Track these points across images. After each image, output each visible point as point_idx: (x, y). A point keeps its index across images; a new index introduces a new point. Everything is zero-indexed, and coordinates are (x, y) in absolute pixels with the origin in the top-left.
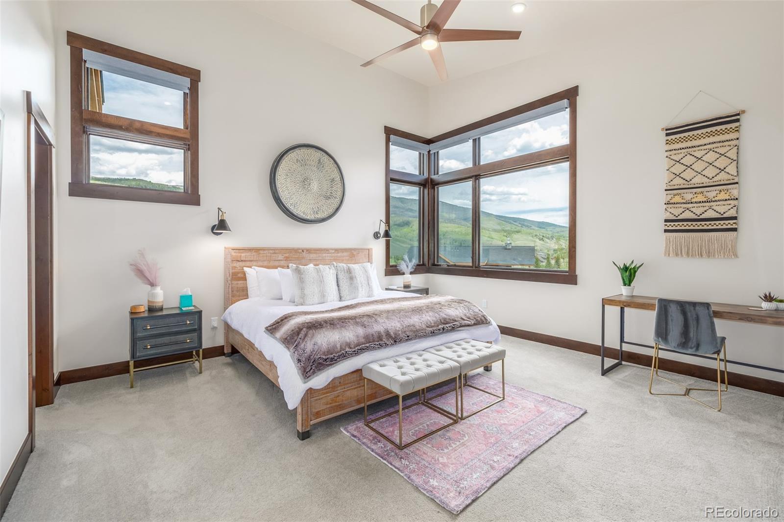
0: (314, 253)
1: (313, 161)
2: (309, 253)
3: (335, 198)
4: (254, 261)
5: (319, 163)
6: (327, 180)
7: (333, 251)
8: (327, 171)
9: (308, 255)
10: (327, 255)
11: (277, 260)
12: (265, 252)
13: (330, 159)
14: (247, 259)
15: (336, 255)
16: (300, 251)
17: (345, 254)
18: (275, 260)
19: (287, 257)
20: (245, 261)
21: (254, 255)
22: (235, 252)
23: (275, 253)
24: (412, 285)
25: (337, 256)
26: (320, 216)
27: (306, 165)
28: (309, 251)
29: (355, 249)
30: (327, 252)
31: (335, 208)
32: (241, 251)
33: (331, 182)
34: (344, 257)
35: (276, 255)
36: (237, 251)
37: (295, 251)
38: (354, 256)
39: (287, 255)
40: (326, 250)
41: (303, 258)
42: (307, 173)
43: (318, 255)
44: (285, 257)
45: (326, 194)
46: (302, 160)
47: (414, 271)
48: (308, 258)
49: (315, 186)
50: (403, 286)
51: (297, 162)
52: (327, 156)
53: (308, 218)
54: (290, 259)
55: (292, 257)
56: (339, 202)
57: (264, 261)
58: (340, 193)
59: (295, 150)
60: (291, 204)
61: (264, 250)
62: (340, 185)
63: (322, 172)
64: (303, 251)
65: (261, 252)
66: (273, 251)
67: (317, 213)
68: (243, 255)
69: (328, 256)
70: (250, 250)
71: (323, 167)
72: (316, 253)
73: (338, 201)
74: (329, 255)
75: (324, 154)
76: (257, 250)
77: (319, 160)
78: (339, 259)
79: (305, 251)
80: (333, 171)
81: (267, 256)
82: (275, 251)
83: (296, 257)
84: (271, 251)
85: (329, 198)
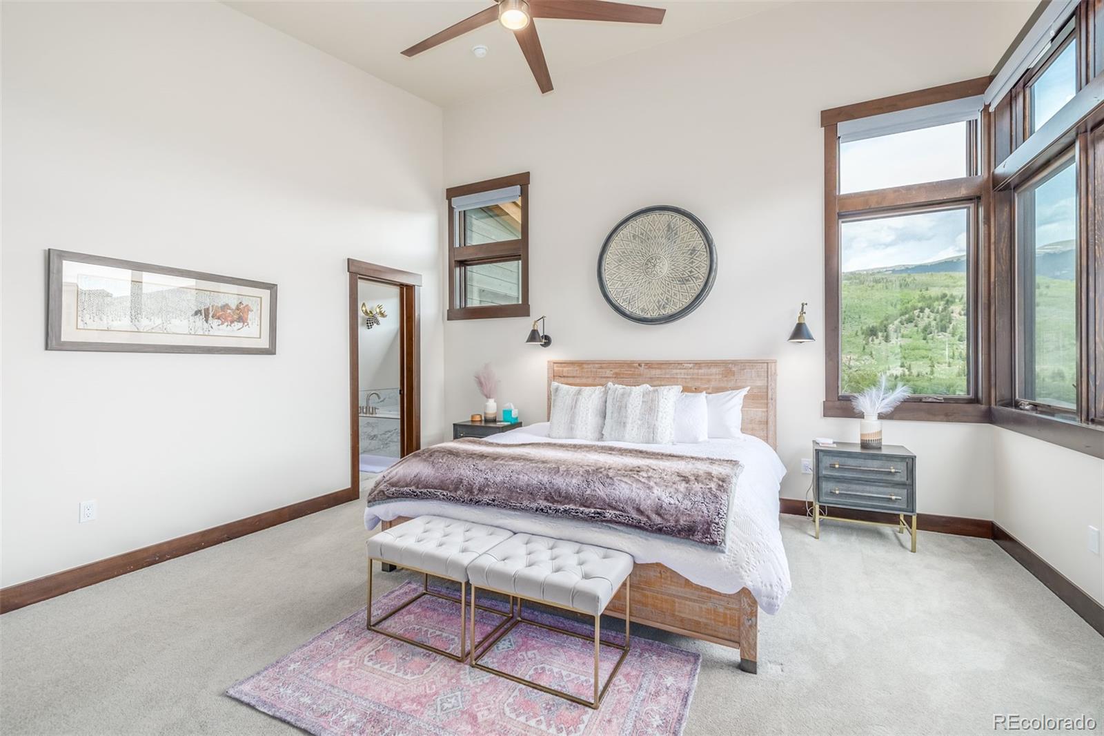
0: (658, 368)
1: (659, 230)
2: (649, 367)
3: (697, 278)
4: (577, 377)
5: (668, 231)
6: (683, 253)
7: (691, 366)
8: (683, 239)
9: (647, 370)
10: (678, 371)
11: (605, 377)
12: (589, 366)
13: (685, 218)
14: (569, 375)
15: (696, 371)
16: (635, 365)
17: (714, 370)
18: (601, 377)
19: (616, 374)
20: (567, 377)
21: (577, 370)
22: (557, 367)
23: (601, 368)
24: (884, 443)
25: (698, 374)
26: (669, 311)
27: (648, 239)
28: (650, 365)
29: (735, 363)
30: (679, 367)
31: (695, 296)
32: (563, 365)
33: (691, 254)
34: (711, 375)
35: (603, 370)
36: (559, 365)
37: (629, 364)
38: (734, 375)
39: (617, 370)
40: (679, 364)
41: (640, 375)
42: (651, 250)
43: (664, 371)
44: (613, 374)
45: (683, 274)
46: (642, 234)
47: (893, 413)
48: (648, 376)
49: (664, 268)
50: (859, 442)
51: (635, 239)
52: (678, 216)
53: (649, 316)
54: (622, 376)
55: (623, 374)
56: (702, 285)
57: (588, 377)
58: (704, 270)
59: (628, 222)
60: (624, 300)
61: (589, 364)
62: (705, 257)
63: (675, 242)
64: (640, 365)
65: (585, 366)
66: (600, 365)
67: (664, 308)
68: (565, 369)
69: (681, 373)
70: (572, 363)
71: (676, 234)
72: (660, 368)
73: (701, 283)
74: (683, 371)
75: (674, 214)
76: (580, 364)
77: (669, 226)
78: (701, 379)
79: (643, 365)
80: (692, 236)
81: (591, 372)
82: (603, 365)
83: (630, 374)
84: (597, 366)
85: (688, 280)
